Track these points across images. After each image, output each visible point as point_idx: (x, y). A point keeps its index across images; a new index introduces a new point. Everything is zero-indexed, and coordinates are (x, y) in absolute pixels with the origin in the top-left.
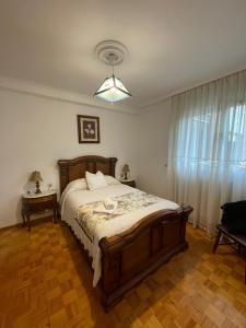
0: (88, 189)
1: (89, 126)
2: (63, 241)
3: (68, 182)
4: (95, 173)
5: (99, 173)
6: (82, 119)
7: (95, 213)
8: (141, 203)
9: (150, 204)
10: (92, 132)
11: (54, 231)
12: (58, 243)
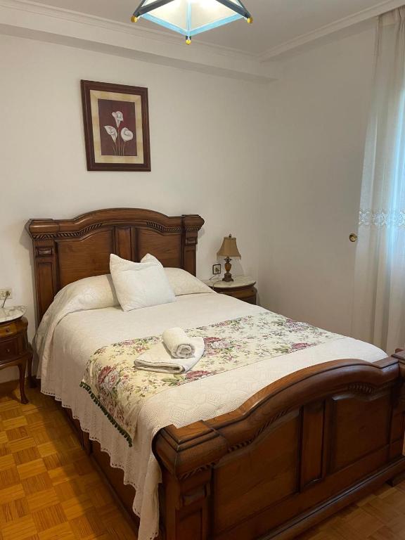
0: (118, 306)
1: (118, 116)
2: (48, 450)
3: (59, 286)
4: (137, 259)
5: (150, 261)
6: (95, 95)
7: (138, 366)
8: (271, 344)
9: (296, 346)
10: (126, 135)
11: (20, 421)
12: (33, 453)
